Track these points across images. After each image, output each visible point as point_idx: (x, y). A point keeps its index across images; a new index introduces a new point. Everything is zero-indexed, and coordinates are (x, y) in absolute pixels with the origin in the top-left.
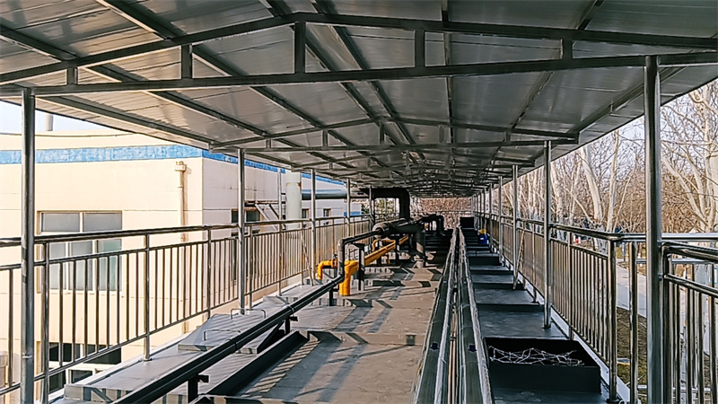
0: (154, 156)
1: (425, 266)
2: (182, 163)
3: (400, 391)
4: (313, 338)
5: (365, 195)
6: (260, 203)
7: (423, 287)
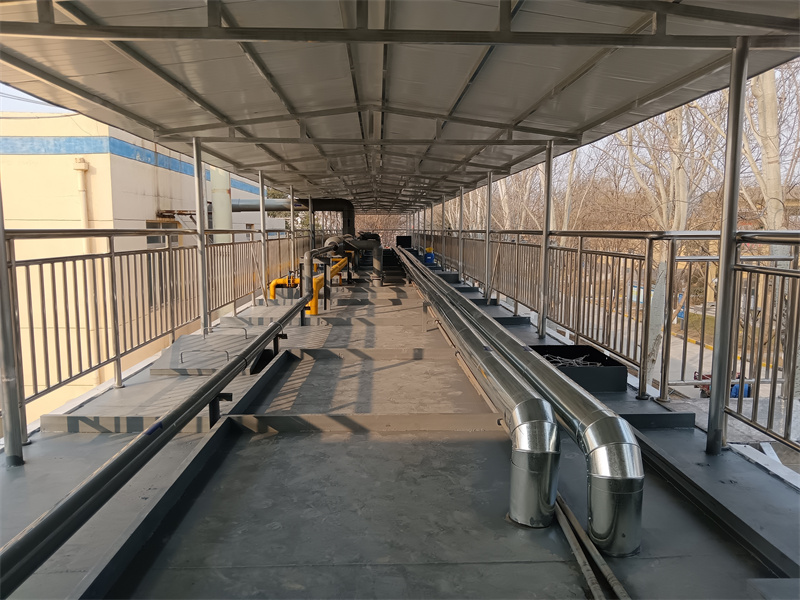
0: (43, 151)
1: (382, 286)
2: (84, 161)
3: (432, 401)
4: (307, 357)
5: (303, 207)
6: (180, 213)
7: (394, 304)
